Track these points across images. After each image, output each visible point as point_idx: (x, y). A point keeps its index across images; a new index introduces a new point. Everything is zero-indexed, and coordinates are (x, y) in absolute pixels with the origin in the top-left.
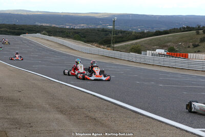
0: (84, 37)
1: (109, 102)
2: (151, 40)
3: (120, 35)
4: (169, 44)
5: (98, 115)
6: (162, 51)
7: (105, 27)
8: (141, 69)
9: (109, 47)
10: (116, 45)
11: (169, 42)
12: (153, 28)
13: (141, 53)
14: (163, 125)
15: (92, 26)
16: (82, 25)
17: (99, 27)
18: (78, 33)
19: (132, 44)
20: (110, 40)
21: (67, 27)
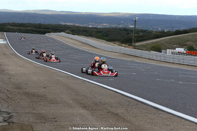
0: (107, 36)
1: (131, 98)
2: (171, 39)
3: (141, 34)
4: (188, 43)
5: (120, 111)
6: (182, 50)
7: (126, 27)
8: (161, 67)
9: (131, 45)
10: (137, 44)
11: (188, 41)
12: (173, 28)
13: (161, 52)
14: (183, 120)
15: (114, 26)
16: (105, 24)
17: (120, 26)
18: (100, 32)
19: (153, 43)
20: (131, 39)
21: (90, 26)
